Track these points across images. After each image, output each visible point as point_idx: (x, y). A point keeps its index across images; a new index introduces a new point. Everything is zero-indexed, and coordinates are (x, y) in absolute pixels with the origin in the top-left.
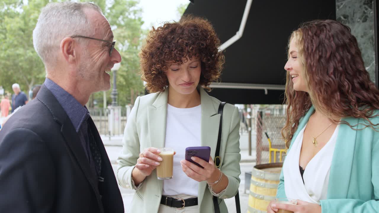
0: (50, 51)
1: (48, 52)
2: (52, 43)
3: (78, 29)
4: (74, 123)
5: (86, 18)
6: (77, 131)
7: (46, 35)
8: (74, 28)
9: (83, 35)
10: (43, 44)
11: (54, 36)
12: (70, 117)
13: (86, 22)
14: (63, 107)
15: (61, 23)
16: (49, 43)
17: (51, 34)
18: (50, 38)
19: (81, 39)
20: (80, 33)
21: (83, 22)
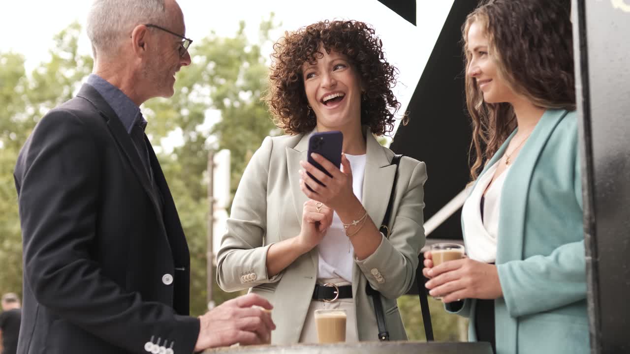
0: (113, 39)
1: (110, 39)
2: (119, 28)
3: (154, 17)
4: (124, 123)
5: (164, 5)
6: (129, 132)
7: (112, 17)
8: (150, 15)
9: (159, 25)
10: (106, 28)
11: (123, 19)
12: (119, 115)
13: (164, 10)
14: (111, 104)
15: (135, 5)
16: (115, 27)
17: (119, 16)
18: (118, 21)
19: (156, 29)
20: (155, 22)
21: (160, 9)
